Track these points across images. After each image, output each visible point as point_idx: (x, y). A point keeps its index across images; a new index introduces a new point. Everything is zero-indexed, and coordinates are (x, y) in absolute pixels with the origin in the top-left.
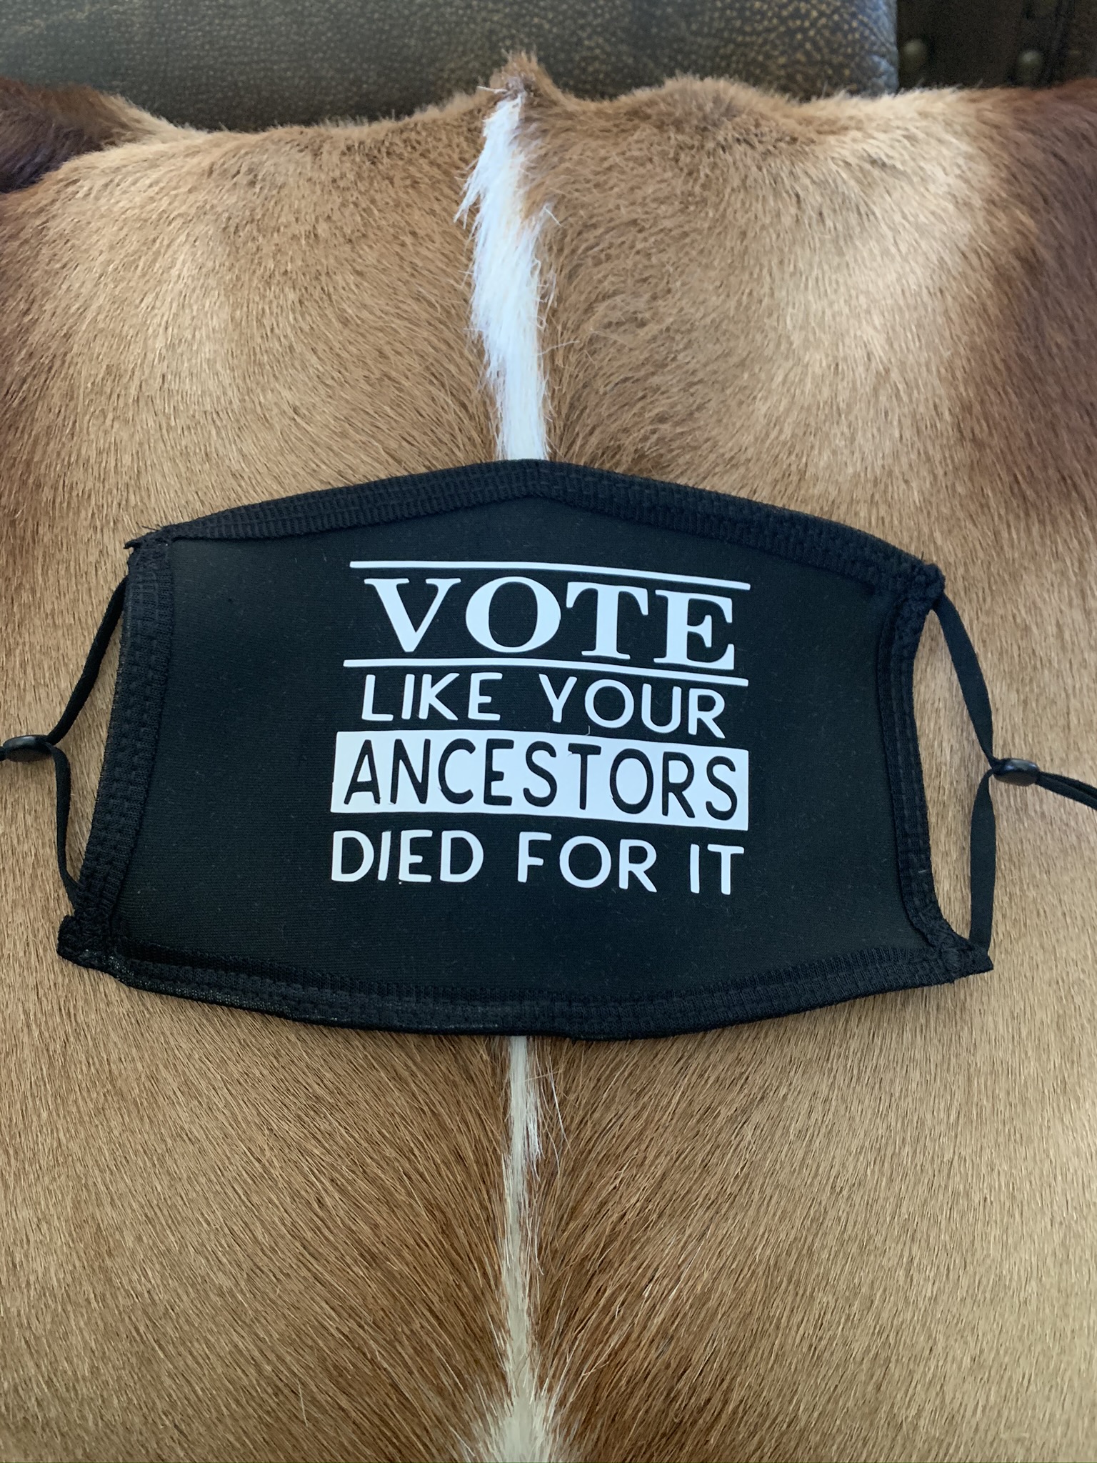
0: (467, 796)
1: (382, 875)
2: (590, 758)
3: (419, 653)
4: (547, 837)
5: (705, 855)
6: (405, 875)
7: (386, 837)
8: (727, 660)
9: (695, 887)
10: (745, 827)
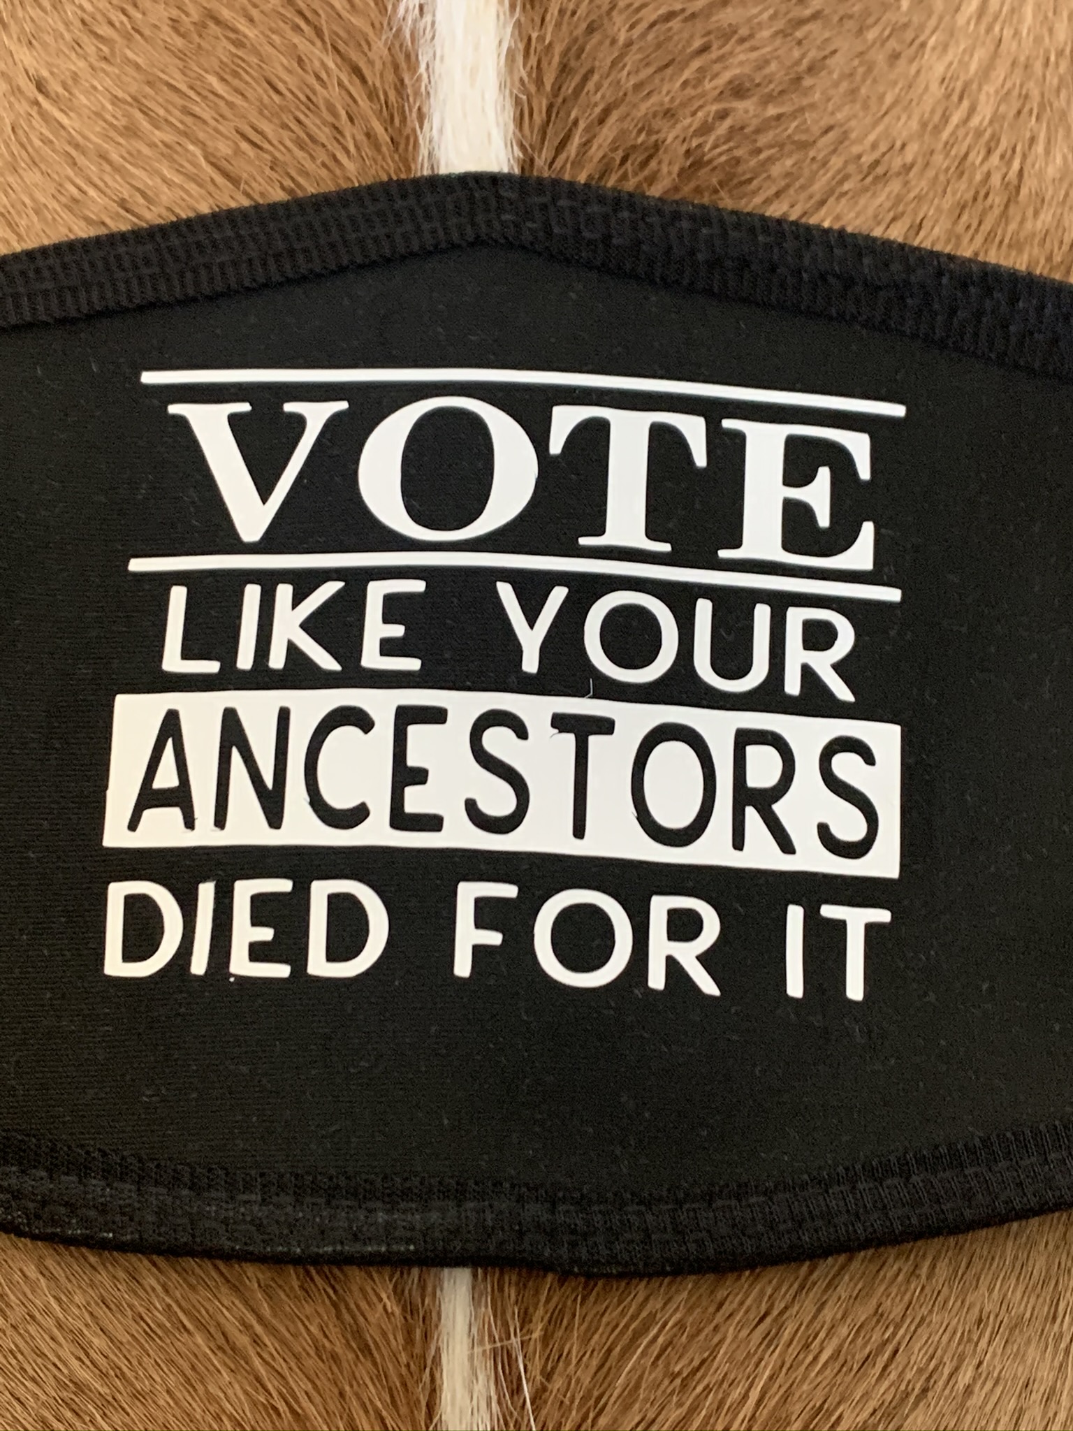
0: (358, 815)
1: (199, 965)
2: (593, 740)
3: (267, 545)
4: (509, 891)
5: (813, 923)
6: (241, 965)
7: (206, 892)
8: (861, 555)
9: (795, 987)
10: (892, 872)
